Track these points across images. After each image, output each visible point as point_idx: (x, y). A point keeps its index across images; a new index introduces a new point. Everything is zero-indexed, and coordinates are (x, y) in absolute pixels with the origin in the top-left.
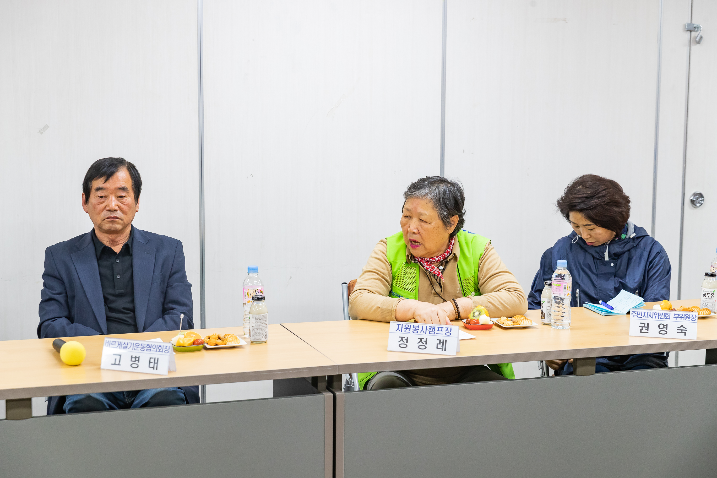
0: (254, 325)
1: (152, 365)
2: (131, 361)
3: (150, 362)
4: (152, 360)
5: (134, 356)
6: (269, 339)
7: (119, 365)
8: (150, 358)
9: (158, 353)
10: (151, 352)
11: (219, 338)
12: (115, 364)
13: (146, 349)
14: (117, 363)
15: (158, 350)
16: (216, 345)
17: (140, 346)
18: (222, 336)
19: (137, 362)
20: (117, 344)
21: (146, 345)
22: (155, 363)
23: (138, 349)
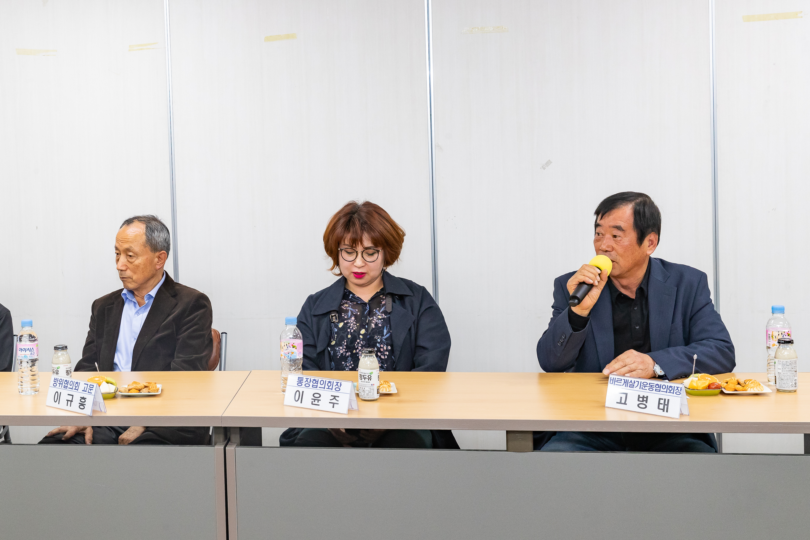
0: (780, 371)
1: (661, 407)
2: (638, 400)
3: (659, 403)
4: (662, 401)
5: (641, 396)
6: (799, 389)
7: (625, 404)
8: (660, 399)
9: (668, 394)
10: (661, 393)
11: (739, 384)
12: (621, 403)
13: (654, 389)
14: (623, 401)
15: (668, 391)
16: (736, 390)
17: (648, 385)
18: (742, 381)
19: (644, 402)
20: (623, 381)
21: (655, 385)
22: (665, 405)
23: (646, 388)
